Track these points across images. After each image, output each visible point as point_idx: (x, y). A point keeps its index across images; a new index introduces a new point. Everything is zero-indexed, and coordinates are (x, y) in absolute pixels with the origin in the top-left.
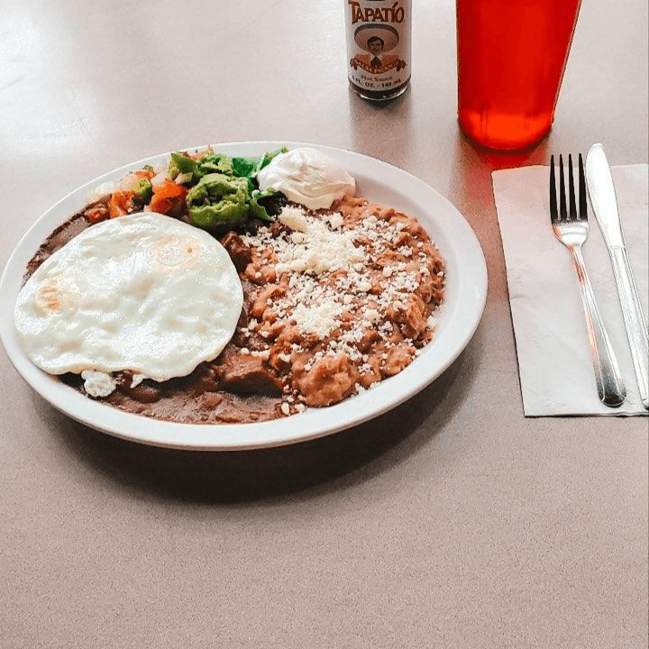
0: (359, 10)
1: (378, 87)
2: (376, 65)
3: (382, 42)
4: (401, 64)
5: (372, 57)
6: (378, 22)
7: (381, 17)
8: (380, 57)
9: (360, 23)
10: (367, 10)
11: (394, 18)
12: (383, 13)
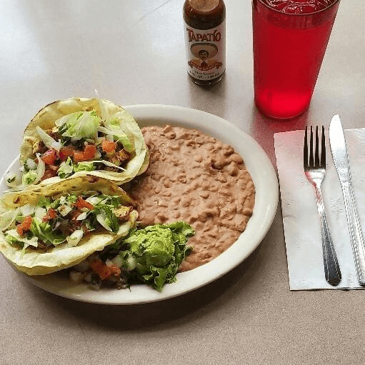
0: (193, 35)
1: (205, 78)
2: (204, 66)
3: (208, 53)
4: (219, 65)
5: (201, 61)
6: (205, 41)
7: (206, 39)
8: (206, 61)
9: (194, 42)
10: (198, 35)
11: (215, 39)
12: (208, 37)
